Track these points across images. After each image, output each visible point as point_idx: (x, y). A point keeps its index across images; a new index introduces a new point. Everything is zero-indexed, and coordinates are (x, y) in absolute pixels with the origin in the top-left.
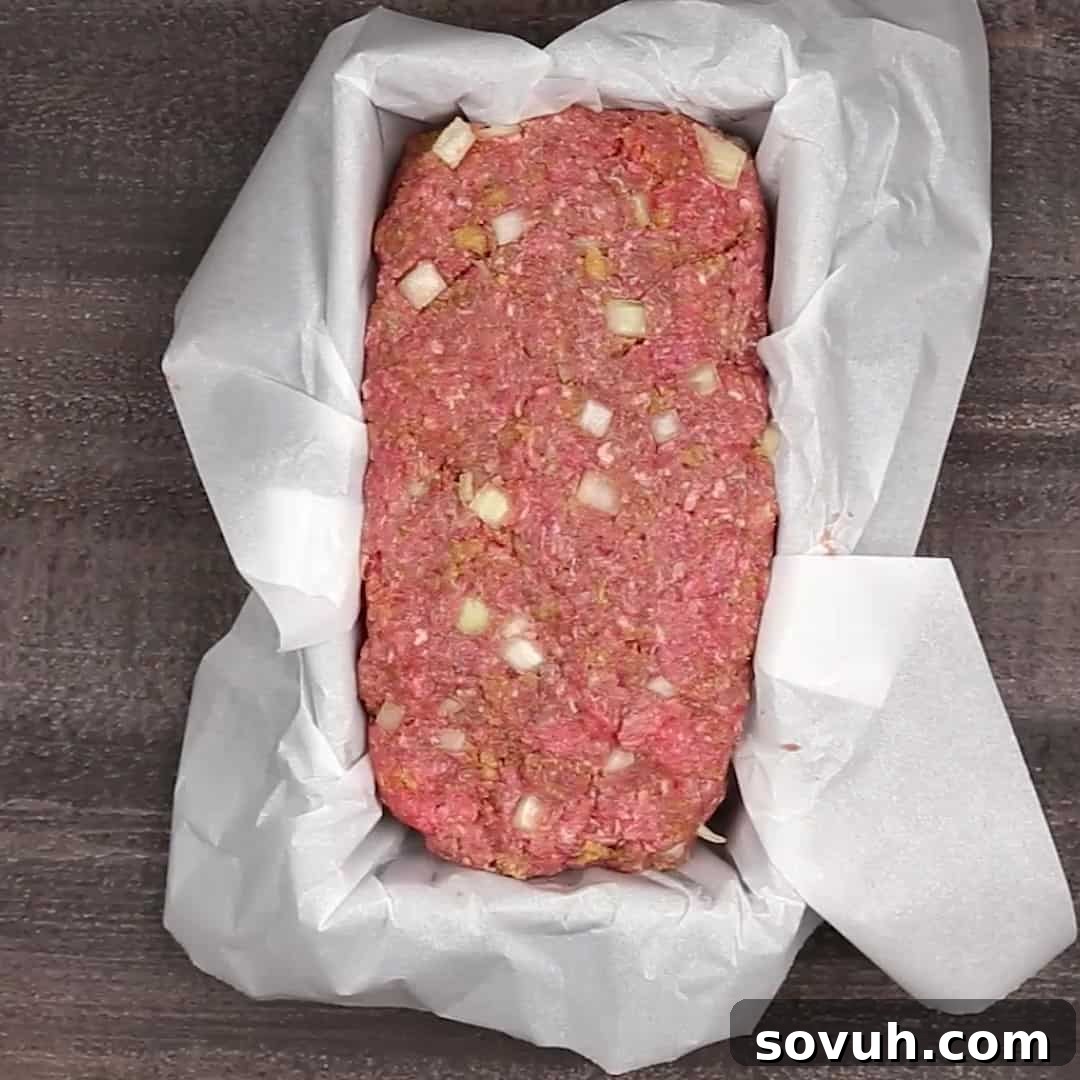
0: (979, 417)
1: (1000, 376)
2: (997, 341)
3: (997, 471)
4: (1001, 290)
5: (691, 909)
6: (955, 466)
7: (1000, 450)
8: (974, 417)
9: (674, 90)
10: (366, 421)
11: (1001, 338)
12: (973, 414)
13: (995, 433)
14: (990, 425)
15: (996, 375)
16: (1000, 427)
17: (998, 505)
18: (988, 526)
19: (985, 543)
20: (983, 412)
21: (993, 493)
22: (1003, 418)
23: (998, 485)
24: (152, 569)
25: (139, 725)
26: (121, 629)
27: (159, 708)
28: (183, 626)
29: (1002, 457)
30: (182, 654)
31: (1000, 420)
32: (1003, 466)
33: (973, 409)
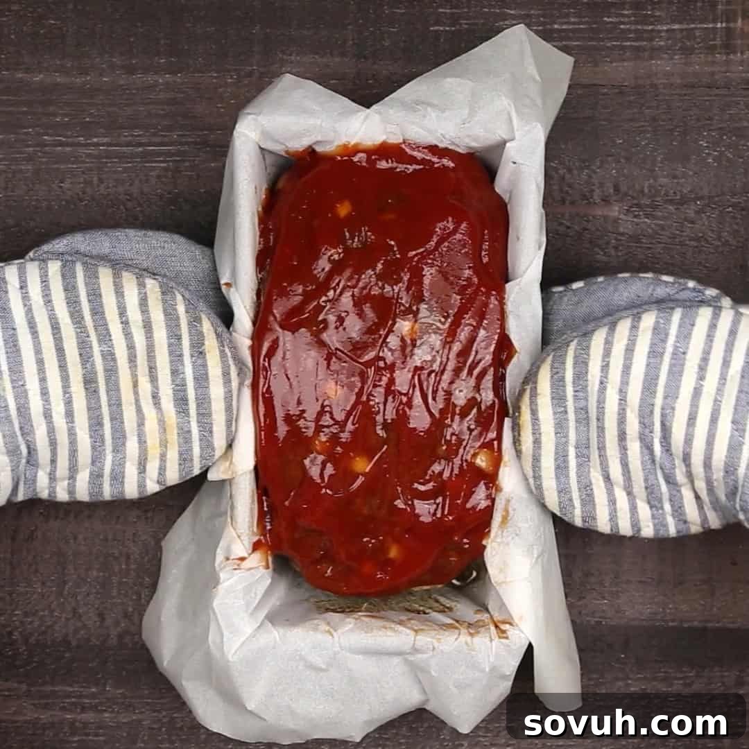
5: (461, 636)
9: (444, 136)
24: (75, 538)
25: (67, 635)
26: (56, 575)
27: (79, 624)
28: (95, 573)
30: (94, 591)
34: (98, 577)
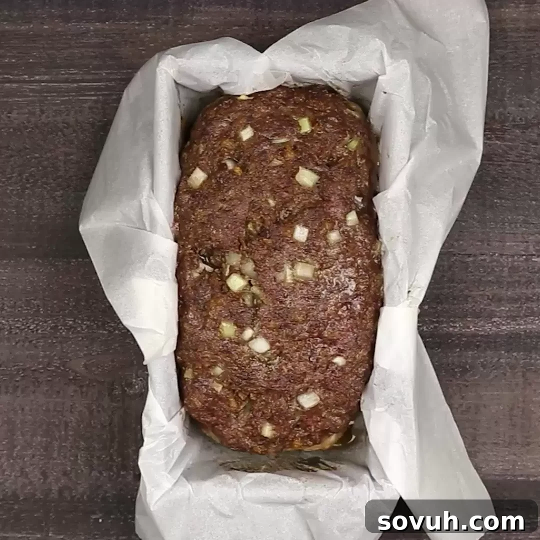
0: (445, 325)
1: (456, 304)
2: (454, 286)
3: (455, 353)
4: (456, 260)
5: (343, 486)
6: (434, 350)
7: (457, 342)
8: (443, 326)
9: (328, 73)
10: (176, 241)
11: (456, 285)
12: (443, 324)
13: (454, 333)
14: (451, 329)
15: (454, 304)
16: (456, 330)
17: (456, 370)
18: (451, 381)
19: (450, 390)
20: (448, 323)
21: (453, 364)
22: (458, 325)
23: (456, 360)
24: (22, 409)
25: (16, 490)
26: (7, 441)
27: (26, 481)
28: (39, 438)
29: (457, 346)
30: (39, 453)
31: (456, 327)
32: (458, 350)
33: (442, 321)
34: (41, 441)
